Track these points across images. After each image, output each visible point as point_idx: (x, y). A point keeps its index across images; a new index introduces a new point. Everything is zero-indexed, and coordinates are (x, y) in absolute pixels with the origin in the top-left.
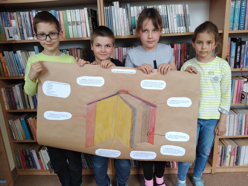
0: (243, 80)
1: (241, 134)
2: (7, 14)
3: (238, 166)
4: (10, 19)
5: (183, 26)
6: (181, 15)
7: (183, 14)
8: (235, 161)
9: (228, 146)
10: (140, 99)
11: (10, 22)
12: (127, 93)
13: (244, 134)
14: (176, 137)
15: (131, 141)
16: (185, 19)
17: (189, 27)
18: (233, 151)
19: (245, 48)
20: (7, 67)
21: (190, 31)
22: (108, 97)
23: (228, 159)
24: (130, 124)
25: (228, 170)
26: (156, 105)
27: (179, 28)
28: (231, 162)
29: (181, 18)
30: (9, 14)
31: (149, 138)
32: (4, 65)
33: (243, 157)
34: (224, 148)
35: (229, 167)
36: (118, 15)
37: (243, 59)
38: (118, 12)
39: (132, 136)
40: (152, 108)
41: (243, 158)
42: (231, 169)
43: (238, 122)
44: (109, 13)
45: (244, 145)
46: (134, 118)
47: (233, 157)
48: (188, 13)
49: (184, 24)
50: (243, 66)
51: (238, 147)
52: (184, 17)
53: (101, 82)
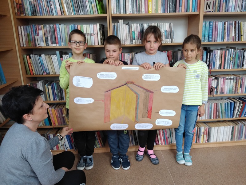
0: (211, 78)
1: (211, 118)
2: (36, 26)
3: (210, 142)
4: (37, 30)
5: (169, 38)
6: (167, 31)
7: (169, 30)
8: (207, 139)
9: (202, 127)
10: (142, 88)
11: (38, 32)
12: (133, 83)
13: (213, 118)
14: (166, 113)
15: (136, 117)
16: (170, 33)
17: (174, 39)
18: (206, 131)
19: (213, 55)
20: (33, 67)
21: (174, 42)
22: (119, 87)
23: (202, 137)
24: (135, 105)
25: (202, 146)
26: (153, 92)
27: (166, 40)
28: (204, 140)
29: (168, 33)
30: (37, 26)
31: (148, 114)
32: (30, 65)
33: (213, 135)
34: (199, 129)
35: (203, 144)
36: (123, 29)
37: (211, 63)
38: (123, 28)
39: (136, 113)
40: (150, 94)
41: (213, 137)
42: (205, 145)
43: (209, 109)
44: (115, 28)
45: (213, 127)
46: (138, 101)
47: (205, 136)
48: (172, 29)
49: (170, 37)
50: (212, 68)
51: (209, 128)
52: (170, 32)
53: (115, 76)
